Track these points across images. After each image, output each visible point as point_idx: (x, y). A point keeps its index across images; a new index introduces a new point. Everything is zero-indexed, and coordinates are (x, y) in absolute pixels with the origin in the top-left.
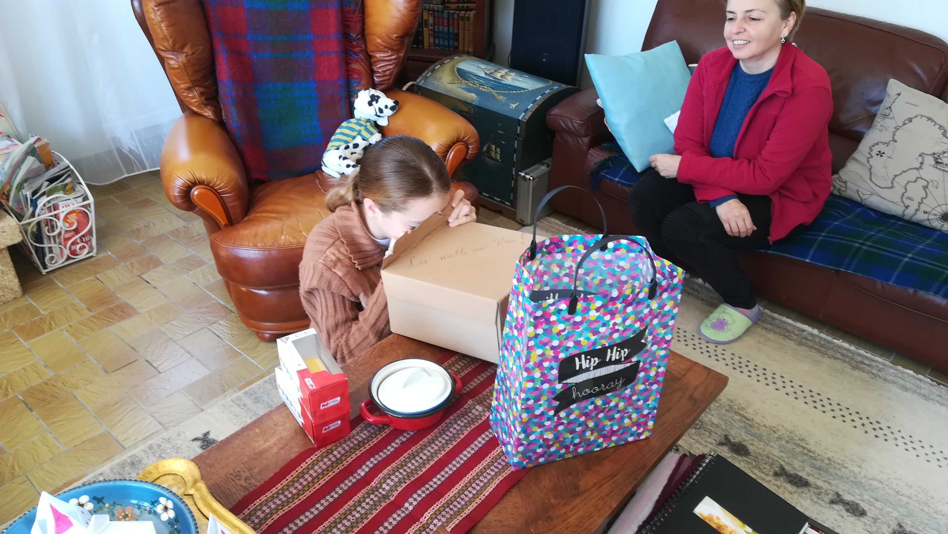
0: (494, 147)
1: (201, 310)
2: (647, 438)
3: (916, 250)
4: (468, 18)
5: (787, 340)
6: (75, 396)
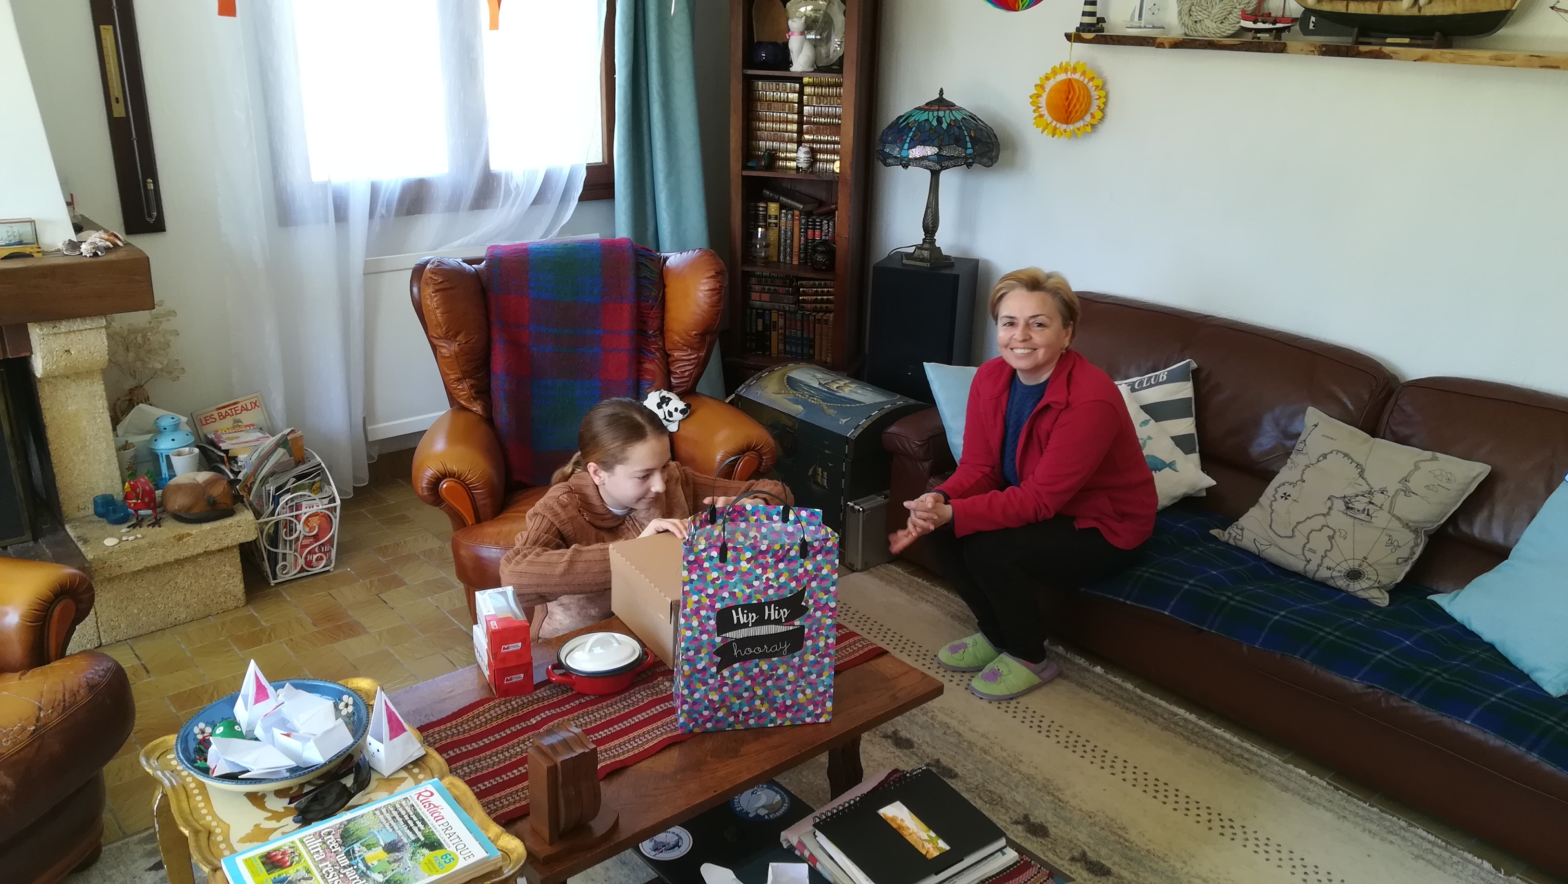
0: (820, 470)
1: (438, 635)
2: (827, 722)
4: (827, 322)
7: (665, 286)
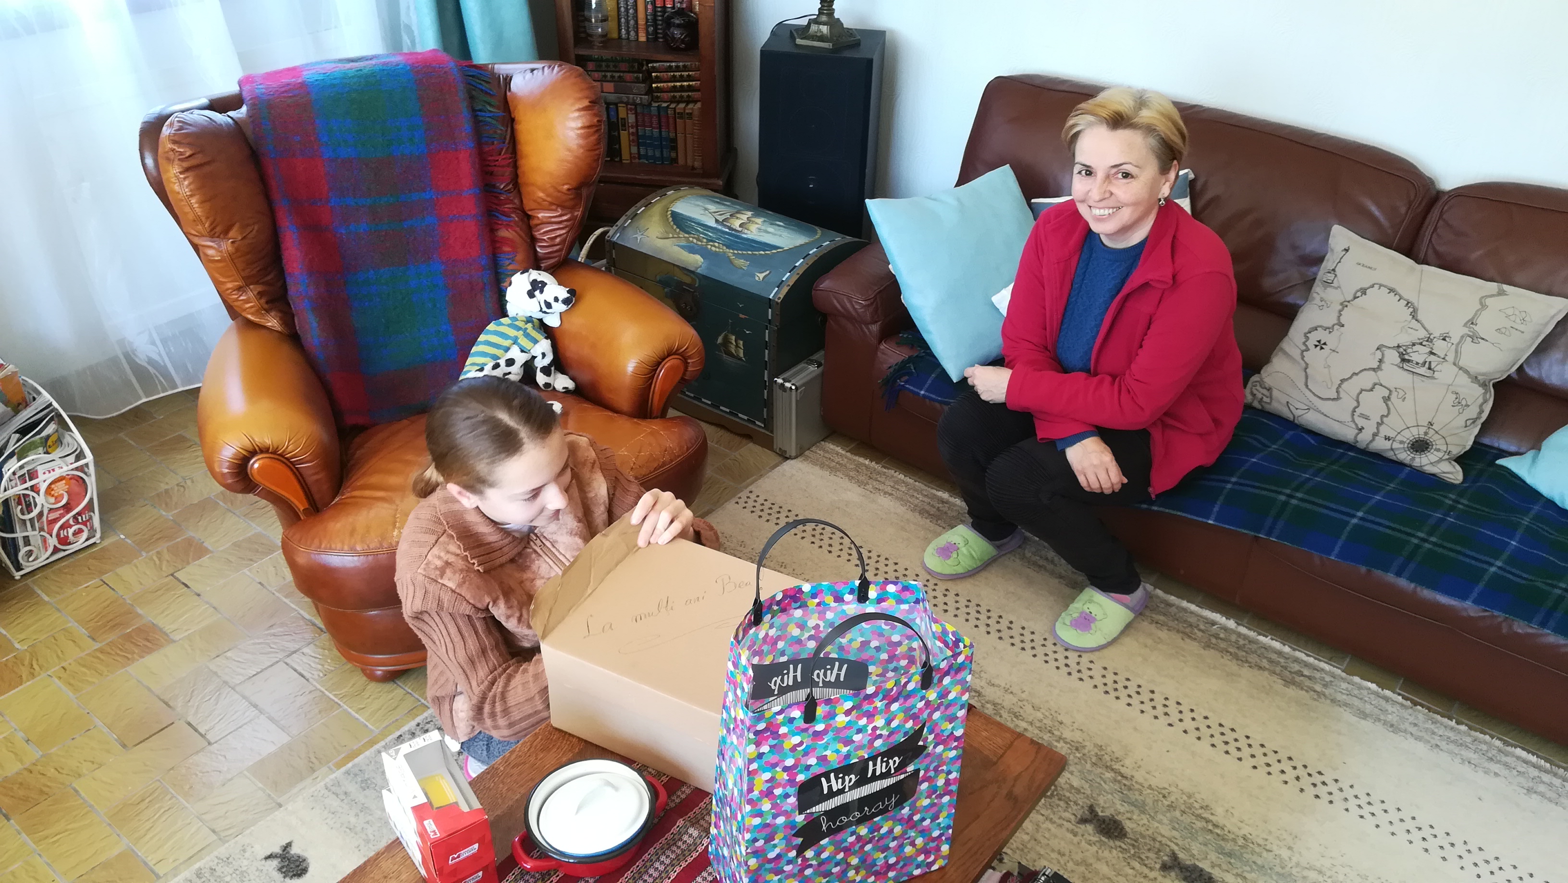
0: (733, 338)
1: (273, 631)
2: (941, 868)
3: (1370, 504)
4: (690, 115)
5: (1188, 640)
6: (76, 791)
7: (513, 120)
